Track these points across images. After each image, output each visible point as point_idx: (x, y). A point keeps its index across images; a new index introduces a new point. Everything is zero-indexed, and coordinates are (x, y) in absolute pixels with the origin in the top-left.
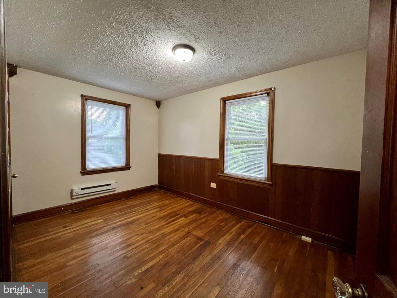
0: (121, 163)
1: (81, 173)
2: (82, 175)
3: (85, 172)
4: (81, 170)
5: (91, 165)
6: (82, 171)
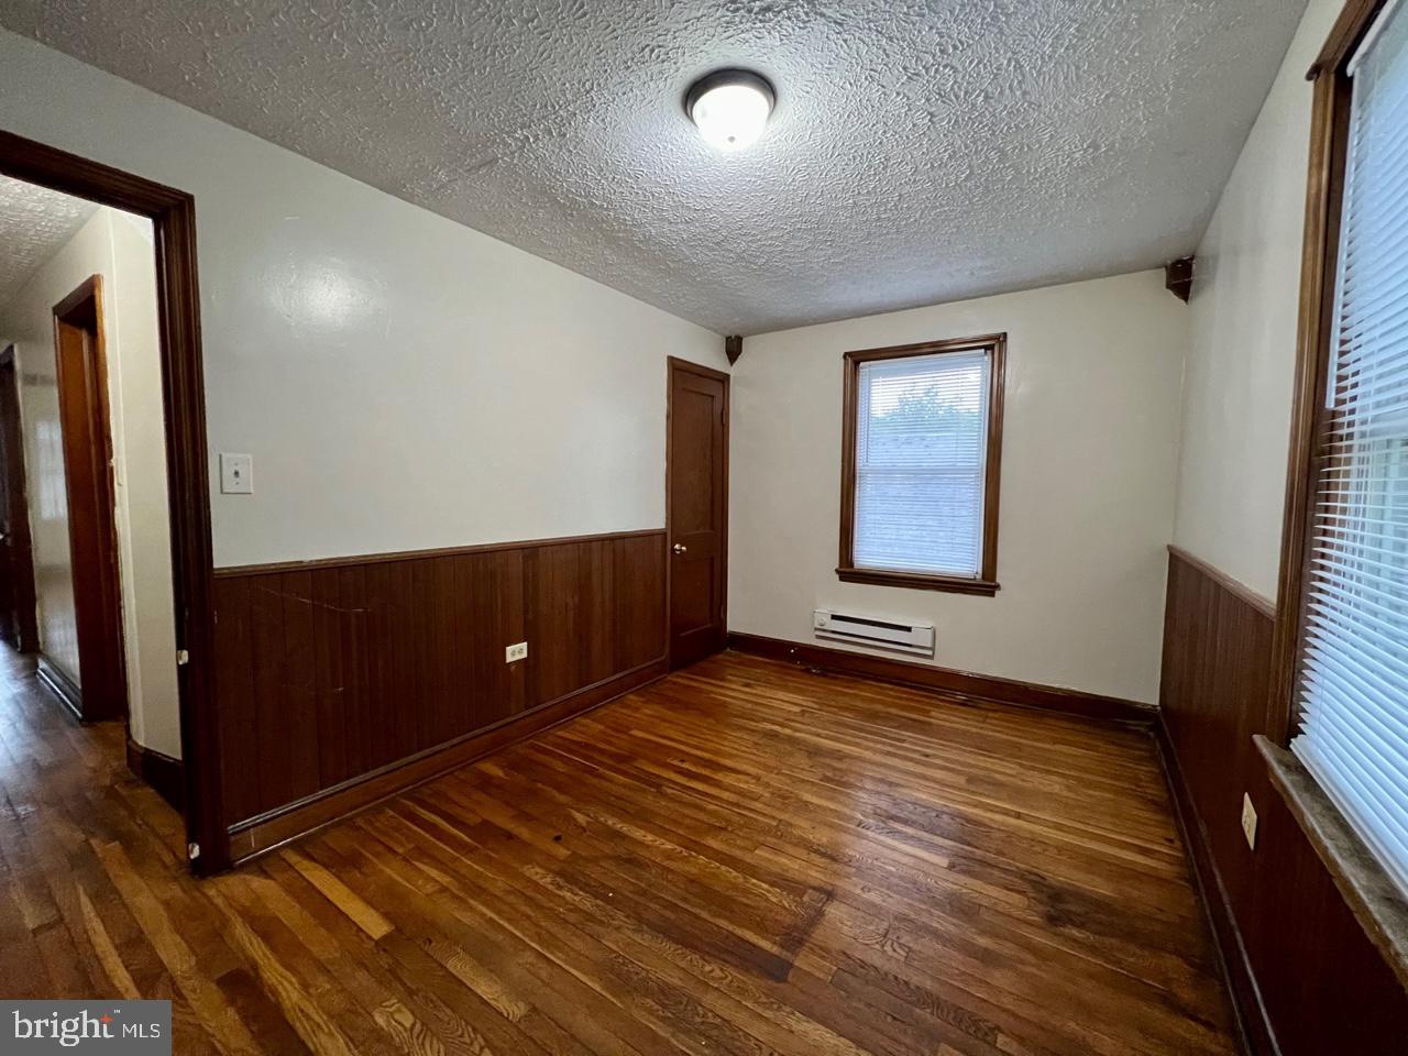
1: (836, 571)
2: (842, 579)
3: (849, 572)
4: (837, 566)
5: (865, 558)
6: (840, 566)
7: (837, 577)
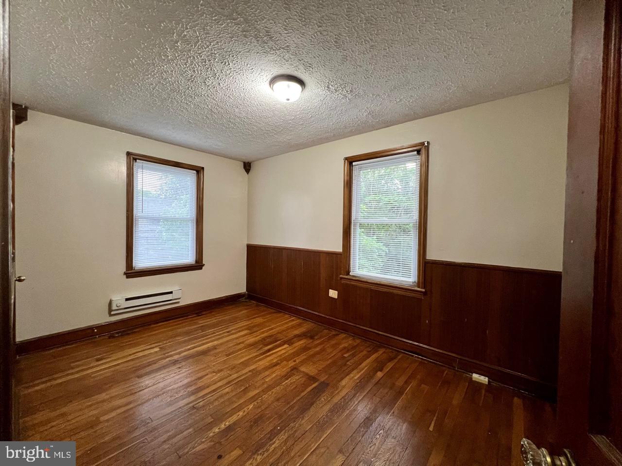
0: (189, 258)
1: (125, 274)
2: (128, 277)
3: (131, 273)
4: (124, 270)
5: (141, 262)
6: (127, 271)
7: (125, 276)
